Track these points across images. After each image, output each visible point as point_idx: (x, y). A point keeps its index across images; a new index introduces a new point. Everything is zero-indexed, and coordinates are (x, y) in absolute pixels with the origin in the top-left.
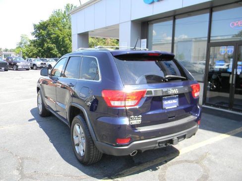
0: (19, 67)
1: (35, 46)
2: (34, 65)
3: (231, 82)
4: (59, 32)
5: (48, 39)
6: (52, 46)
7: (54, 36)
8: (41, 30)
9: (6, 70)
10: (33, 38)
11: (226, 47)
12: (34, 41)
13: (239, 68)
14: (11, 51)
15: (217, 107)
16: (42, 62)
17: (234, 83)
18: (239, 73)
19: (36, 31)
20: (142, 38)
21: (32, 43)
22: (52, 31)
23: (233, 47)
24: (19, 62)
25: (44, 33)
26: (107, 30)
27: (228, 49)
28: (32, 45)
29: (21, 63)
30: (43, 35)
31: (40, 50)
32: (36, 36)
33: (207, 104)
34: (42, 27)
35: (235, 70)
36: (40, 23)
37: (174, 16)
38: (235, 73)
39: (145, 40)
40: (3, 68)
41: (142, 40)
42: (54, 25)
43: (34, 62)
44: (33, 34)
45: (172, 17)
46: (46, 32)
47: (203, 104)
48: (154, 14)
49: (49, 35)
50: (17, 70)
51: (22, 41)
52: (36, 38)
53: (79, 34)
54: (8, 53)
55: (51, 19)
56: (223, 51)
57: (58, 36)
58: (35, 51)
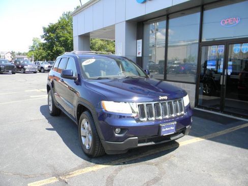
0: (26, 70)
1: (44, 49)
2: (42, 68)
3: (221, 83)
4: (67, 35)
5: (58, 42)
6: (61, 49)
7: (63, 38)
8: (50, 33)
9: (13, 73)
10: (43, 41)
11: (216, 46)
12: (44, 44)
13: (230, 69)
14: (24, 54)
15: (209, 109)
16: (50, 65)
17: (224, 84)
18: (229, 74)
19: (45, 35)
20: (138, 38)
21: (41, 46)
22: (61, 34)
23: (224, 46)
24: (27, 65)
25: (53, 35)
26: (104, 31)
27: (219, 48)
28: (42, 48)
29: (29, 66)
30: (52, 38)
31: (49, 53)
32: (45, 39)
33: (199, 107)
34: (52, 30)
35: (226, 70)
36: (49, 26)
37: (167, 15)
38: (225, 74)
39: (141, 40)
40: (10, 71)
41: (138, 41)
42: (63, 28)
43: (41, 65)
44: (43, 37)
45: (165, 17)
46: (55, 35)
47: (195, 107)
48: (147, 13)
49: (58, 38)
50: (24, 73)
51: (34, 44)
52: (46, 41)
53: (79, 36)
54: (20, 56)
55: (60, 22)
56: (214, 51)
57: (67, 39)
58: (44, 54)
